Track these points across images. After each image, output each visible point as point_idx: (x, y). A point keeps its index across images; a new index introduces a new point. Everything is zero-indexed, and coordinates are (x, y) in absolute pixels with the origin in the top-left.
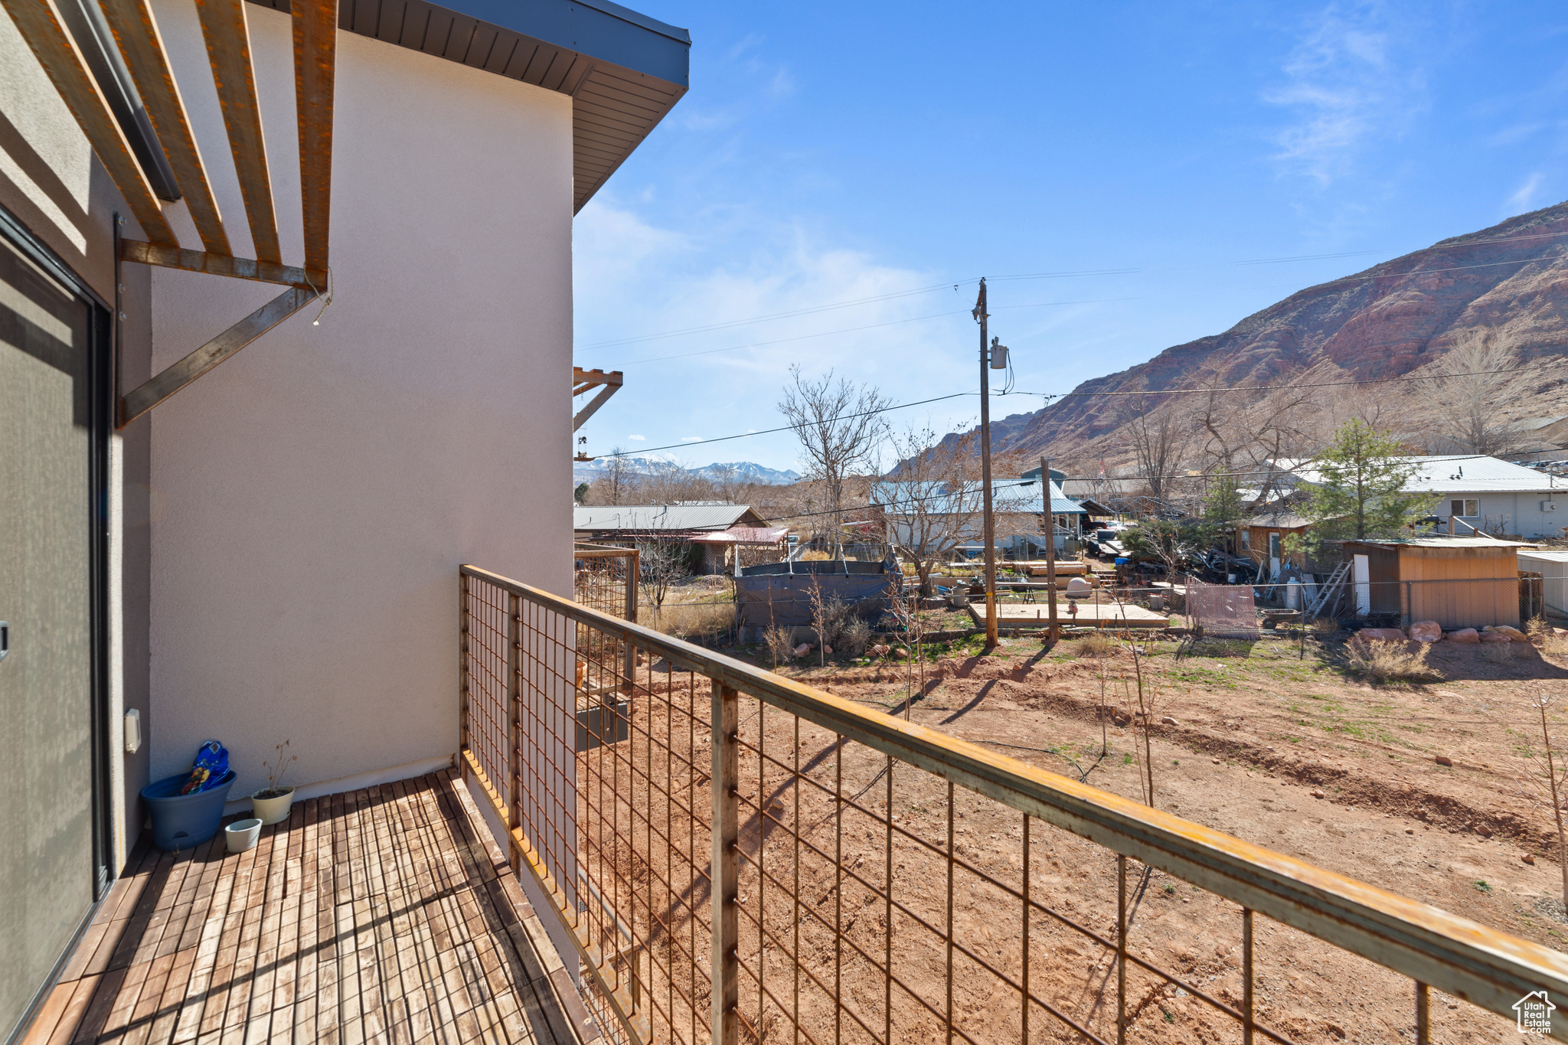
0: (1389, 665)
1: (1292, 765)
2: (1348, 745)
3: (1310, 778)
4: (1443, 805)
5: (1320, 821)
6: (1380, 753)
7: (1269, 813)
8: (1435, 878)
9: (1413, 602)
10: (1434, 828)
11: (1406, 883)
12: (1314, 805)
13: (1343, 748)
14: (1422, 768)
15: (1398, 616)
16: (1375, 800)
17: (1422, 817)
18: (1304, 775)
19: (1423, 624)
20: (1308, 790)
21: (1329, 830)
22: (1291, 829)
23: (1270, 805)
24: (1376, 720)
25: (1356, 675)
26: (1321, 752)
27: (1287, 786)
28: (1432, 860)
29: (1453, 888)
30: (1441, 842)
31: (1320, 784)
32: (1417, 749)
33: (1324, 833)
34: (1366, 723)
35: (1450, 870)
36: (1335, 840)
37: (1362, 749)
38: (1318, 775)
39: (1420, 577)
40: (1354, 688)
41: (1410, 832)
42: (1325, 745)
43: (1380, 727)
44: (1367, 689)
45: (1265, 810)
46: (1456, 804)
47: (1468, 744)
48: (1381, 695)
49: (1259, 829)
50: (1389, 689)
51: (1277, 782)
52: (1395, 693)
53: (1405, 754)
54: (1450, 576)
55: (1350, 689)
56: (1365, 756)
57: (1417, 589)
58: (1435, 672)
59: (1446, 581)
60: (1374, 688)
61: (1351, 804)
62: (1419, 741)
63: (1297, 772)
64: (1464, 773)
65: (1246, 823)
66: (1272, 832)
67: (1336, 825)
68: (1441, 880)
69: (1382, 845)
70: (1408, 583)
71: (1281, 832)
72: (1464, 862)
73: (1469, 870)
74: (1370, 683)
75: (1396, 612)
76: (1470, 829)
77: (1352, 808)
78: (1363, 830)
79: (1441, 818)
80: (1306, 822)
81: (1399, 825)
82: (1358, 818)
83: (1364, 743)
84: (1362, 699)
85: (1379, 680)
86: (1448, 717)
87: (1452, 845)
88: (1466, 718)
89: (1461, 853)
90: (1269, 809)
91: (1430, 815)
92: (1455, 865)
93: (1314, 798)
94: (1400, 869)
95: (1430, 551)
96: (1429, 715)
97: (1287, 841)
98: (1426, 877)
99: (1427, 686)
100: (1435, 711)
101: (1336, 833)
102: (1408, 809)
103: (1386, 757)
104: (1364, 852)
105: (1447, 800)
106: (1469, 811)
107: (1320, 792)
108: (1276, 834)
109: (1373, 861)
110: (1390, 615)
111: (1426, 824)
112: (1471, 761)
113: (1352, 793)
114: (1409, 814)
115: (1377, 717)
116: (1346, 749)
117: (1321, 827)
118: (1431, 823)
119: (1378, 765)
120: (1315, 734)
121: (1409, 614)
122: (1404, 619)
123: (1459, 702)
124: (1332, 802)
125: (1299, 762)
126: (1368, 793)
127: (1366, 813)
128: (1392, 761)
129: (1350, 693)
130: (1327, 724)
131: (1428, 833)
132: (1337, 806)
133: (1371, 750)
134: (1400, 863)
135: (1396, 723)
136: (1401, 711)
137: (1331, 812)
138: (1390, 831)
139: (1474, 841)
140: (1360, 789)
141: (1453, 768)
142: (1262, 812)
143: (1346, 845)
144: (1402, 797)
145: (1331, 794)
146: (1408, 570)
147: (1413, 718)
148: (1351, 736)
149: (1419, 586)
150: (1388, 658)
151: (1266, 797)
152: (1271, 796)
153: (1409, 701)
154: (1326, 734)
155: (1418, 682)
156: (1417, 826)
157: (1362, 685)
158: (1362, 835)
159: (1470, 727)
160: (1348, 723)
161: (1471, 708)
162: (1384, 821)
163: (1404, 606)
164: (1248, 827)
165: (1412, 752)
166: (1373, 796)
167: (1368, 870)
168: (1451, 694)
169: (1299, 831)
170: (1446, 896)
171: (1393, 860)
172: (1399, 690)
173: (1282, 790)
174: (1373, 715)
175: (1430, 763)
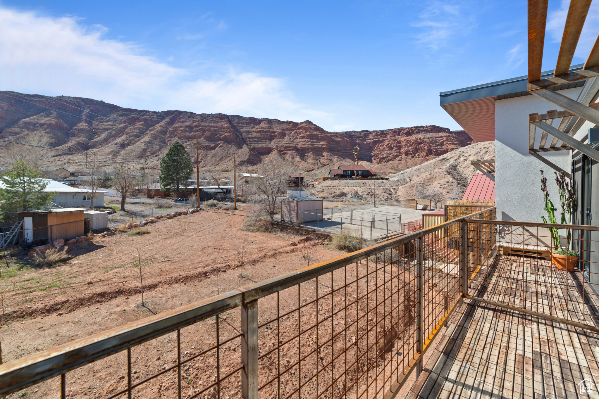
0: (53, 258)
1: (44, 309)
2: (56, 292)
3: (53, 310)
4: (102, 295)
5: (68, 322)
6: (69, 289)
7: (46, 332)
8: (113, 316)
9: (52, 233)
10: (103, 303)
11: (108, 323)
12: (61, 318)
13: (55, 294)
14: (85, 288)
15: (47, 240)
16: (82, 304)
17: (98, 302)
18: (50, 310)
19: (58, 240)
20: (54, 315)
21: (74, 323)
22: (60, 331)
23: (43, 329)
24: (59, 279)
25: (40, 266)
26: (46, 299)
27: (44, 318)
28: (109, 312)
29: (119, 316)
30: (107, 306)
31: (59, 310)
32: (79, 283)
33: (73, 325)
34: (57, 281)
35: (115, 312)
36: (79, 325)
37: (62, 291)
38: (57, 307)
39: (55, 223)
40: (41, 271)
41: (98, 308)
42: (47, 296)
43: (63, 281)
44: (47, 270)
45: (43, 332)
46: (106, 293)
47: (92, 275)
48: (54, 270)
49: (48, 340)
50: (55, 267)
51: (39, 319)
52: (58, 268)
53: (77, 286)
54: (65, 222)
55: (40, 272)
56: (64, 293)
57: (54, 228)
58: (70, 256)
59: (64, 223)
60: (49, 268)
61: (74, 310)
62: (78, 280)
63: (47, 310)
64: (97, 284)
65: (40, 341)
66: (54, 337)
67: (75, 320)
68: (115, 316)
69: (93, 317)
70: (51, 226)
71: (57, 335)
72: (116, 308)
73: (119, 309)
74: (47, 267)
75: (46, 238)
76: (111, 298)
77: (75, 312)
78: (84, 316)
79: (103, 299)
80: (64, 326)
81: (93, 308)
82: (80, 314)
83: (61, 288)
84: (48, 274)
85: (50, 265)
86: (81, 269)
87: (110, 305)
88: (86, 268)
89: (113, 306)
90: (45, 330)
91: (100, 300)
92: (115, 310)
93: (59, 316)
94: (104, 320)
95: (58, 213)
96: (75, 271)
97: (62, 336)
98: (111, 318)
99: (67, 262)
100: (75, 269)
101: (77, 322)
102: (94, 301)
103: (72, 290)
104: (90, 322)
105: (104, 292)
106: (110, 293)
107: (61, 312)
108: (56, 337)
109: (95, 323)
110: (43, 240)
111: (100, 303)
112: (96, 280)
113: (73, 306)
114: (94, 303)
115: (59, 278)
116: (56, 293)
117: (70, 324)
118: (101, 302)
119: (71, 294)
120: (39, 293)
121: (51, 238)
122: (50, 240)
123: (81, 263)
124: (67, 313)
125: (46, 306)
126: (79, 303)
127: (81, 310)
128: (75, 290)
129: (41, 273)
130: (41, 288)
131: (102, 306)
132: (69, 314)
133: (66, 290)
134: (102, 319)
135: (67, 277)
136: (65, 273)
137: (69, 317)
138: (92, 311)
139: (114, 301)
140: (76, 303)
141: (93, 284)
142: (43, 333)
143: (83, 324)
144: (90, 298)
145: (65, 311)
146: (51, 221)
147: (71, 274)
148: (55, 288)
149: (55, 227)
150: (53, 256)
151: (39, 327)
152: (41, 325)
153: (64, 269)
154: (44, 292)
155: (64, 261)
156: (98, 305)
157: (44, 269)
158: (85, 317)
159: (89, 270)
160: (50, 284)
161: (85, 264)
162: (88, 310)
163: (49, 235)
164: (42, 342)
165: (79, 284)
166: (81, 303)
167: (96, 327)
168: (77, 262)
169: (64, 330)
170: (119, 319)
171: (100, 319)
172: (59, 266)
173: (43, 321)
174: (57, 277)
175: (86, 285)
